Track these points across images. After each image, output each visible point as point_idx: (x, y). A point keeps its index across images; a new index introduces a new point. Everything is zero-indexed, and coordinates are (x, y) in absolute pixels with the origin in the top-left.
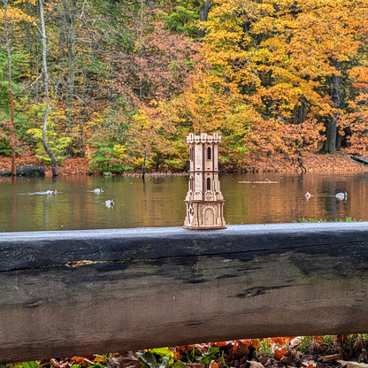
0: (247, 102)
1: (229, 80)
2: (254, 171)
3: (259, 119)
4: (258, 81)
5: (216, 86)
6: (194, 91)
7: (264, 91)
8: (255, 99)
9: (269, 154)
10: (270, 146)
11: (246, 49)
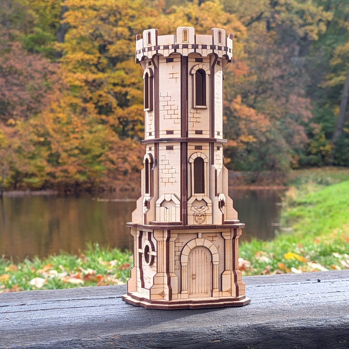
0: (103, 122)
1: (86, 101)
2: (112, 190)
3: (115, 138)
4: (114, 102)
5: (73, 106)
6: (52, 111)
7: (120, 112)
8: (112, 119)
9: (125, 173)
10: (127, 166)
11: (103, 71)
